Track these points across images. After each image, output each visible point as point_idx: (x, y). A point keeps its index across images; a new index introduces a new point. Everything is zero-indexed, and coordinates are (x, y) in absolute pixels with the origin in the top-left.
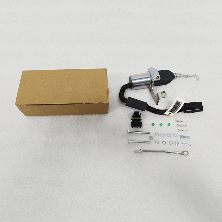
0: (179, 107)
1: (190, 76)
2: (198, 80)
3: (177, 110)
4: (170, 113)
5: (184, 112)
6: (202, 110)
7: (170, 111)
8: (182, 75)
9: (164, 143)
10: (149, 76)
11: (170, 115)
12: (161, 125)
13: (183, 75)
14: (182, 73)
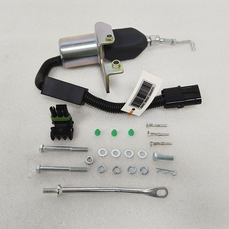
0: (151, 93)
1: (178, 43)
2: (193, 49)
3: (146, 101)
4: (134, 109)
5: (163, 107)
6: (199, 102)
7: (133, 104)
8: (162, 40)
9: (117, 171)
10: (94, 39)
11: (134, 113)
12: (114, 133)
13: (164, 39)
14: (163, 36)
